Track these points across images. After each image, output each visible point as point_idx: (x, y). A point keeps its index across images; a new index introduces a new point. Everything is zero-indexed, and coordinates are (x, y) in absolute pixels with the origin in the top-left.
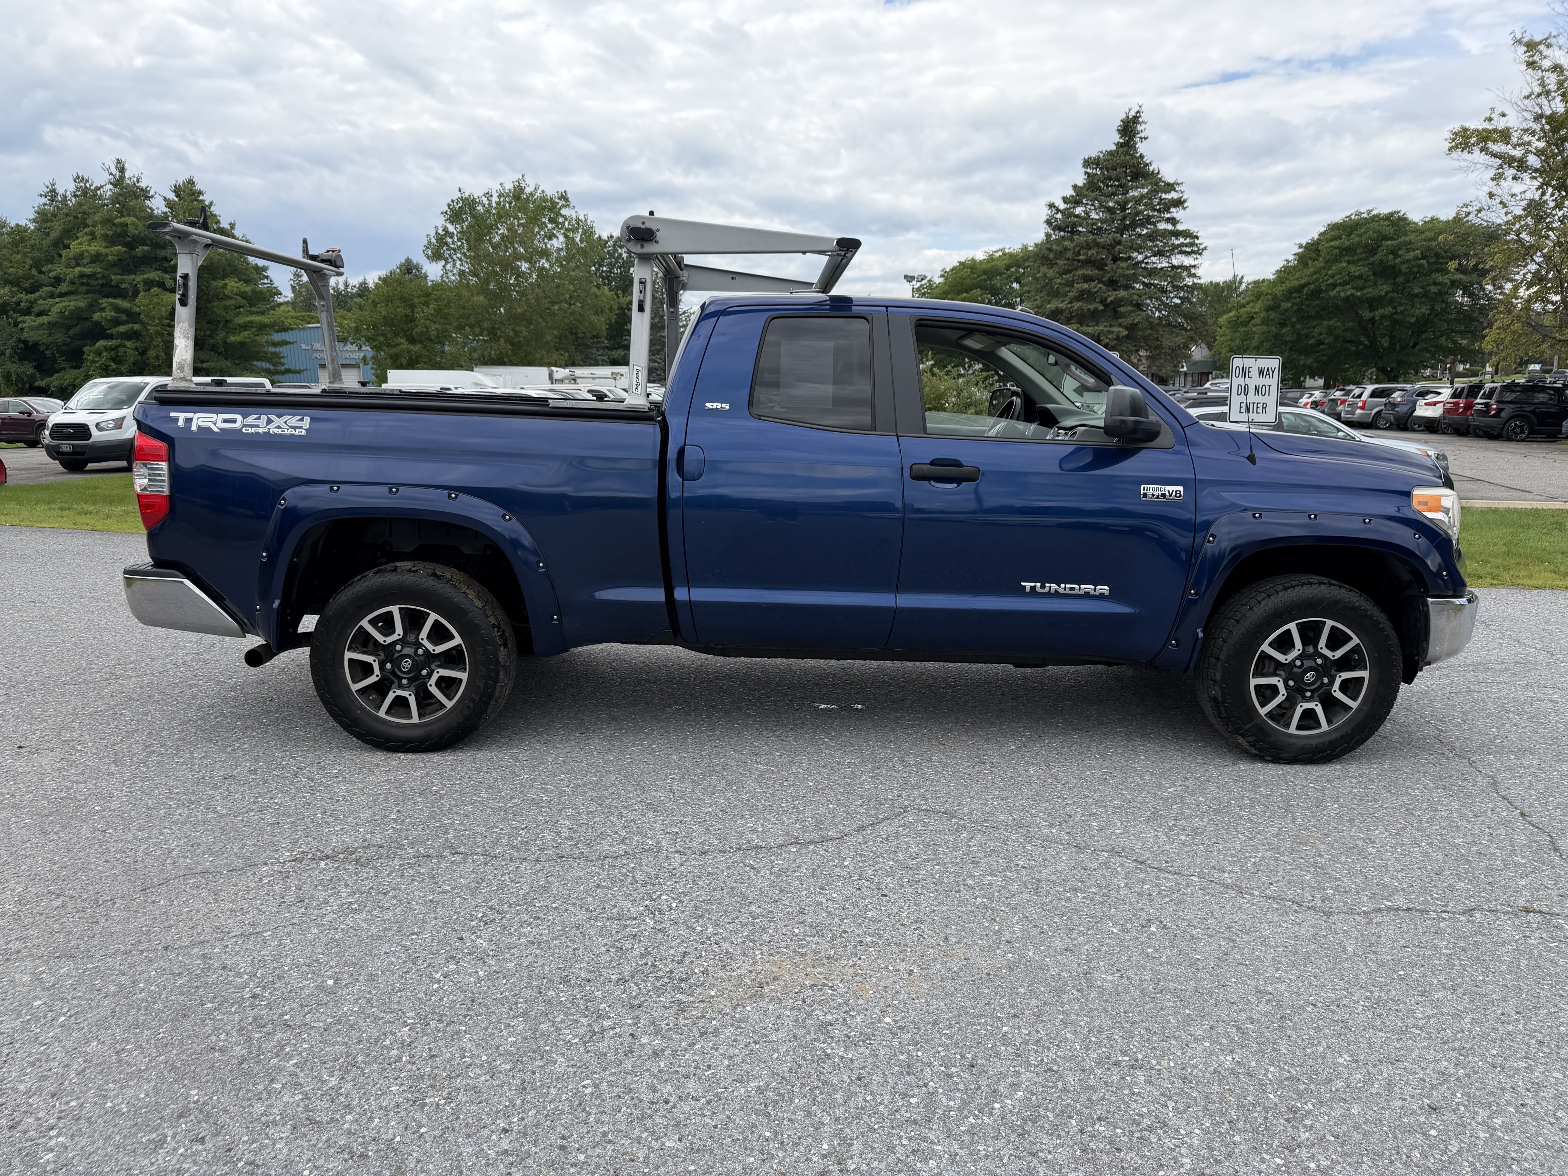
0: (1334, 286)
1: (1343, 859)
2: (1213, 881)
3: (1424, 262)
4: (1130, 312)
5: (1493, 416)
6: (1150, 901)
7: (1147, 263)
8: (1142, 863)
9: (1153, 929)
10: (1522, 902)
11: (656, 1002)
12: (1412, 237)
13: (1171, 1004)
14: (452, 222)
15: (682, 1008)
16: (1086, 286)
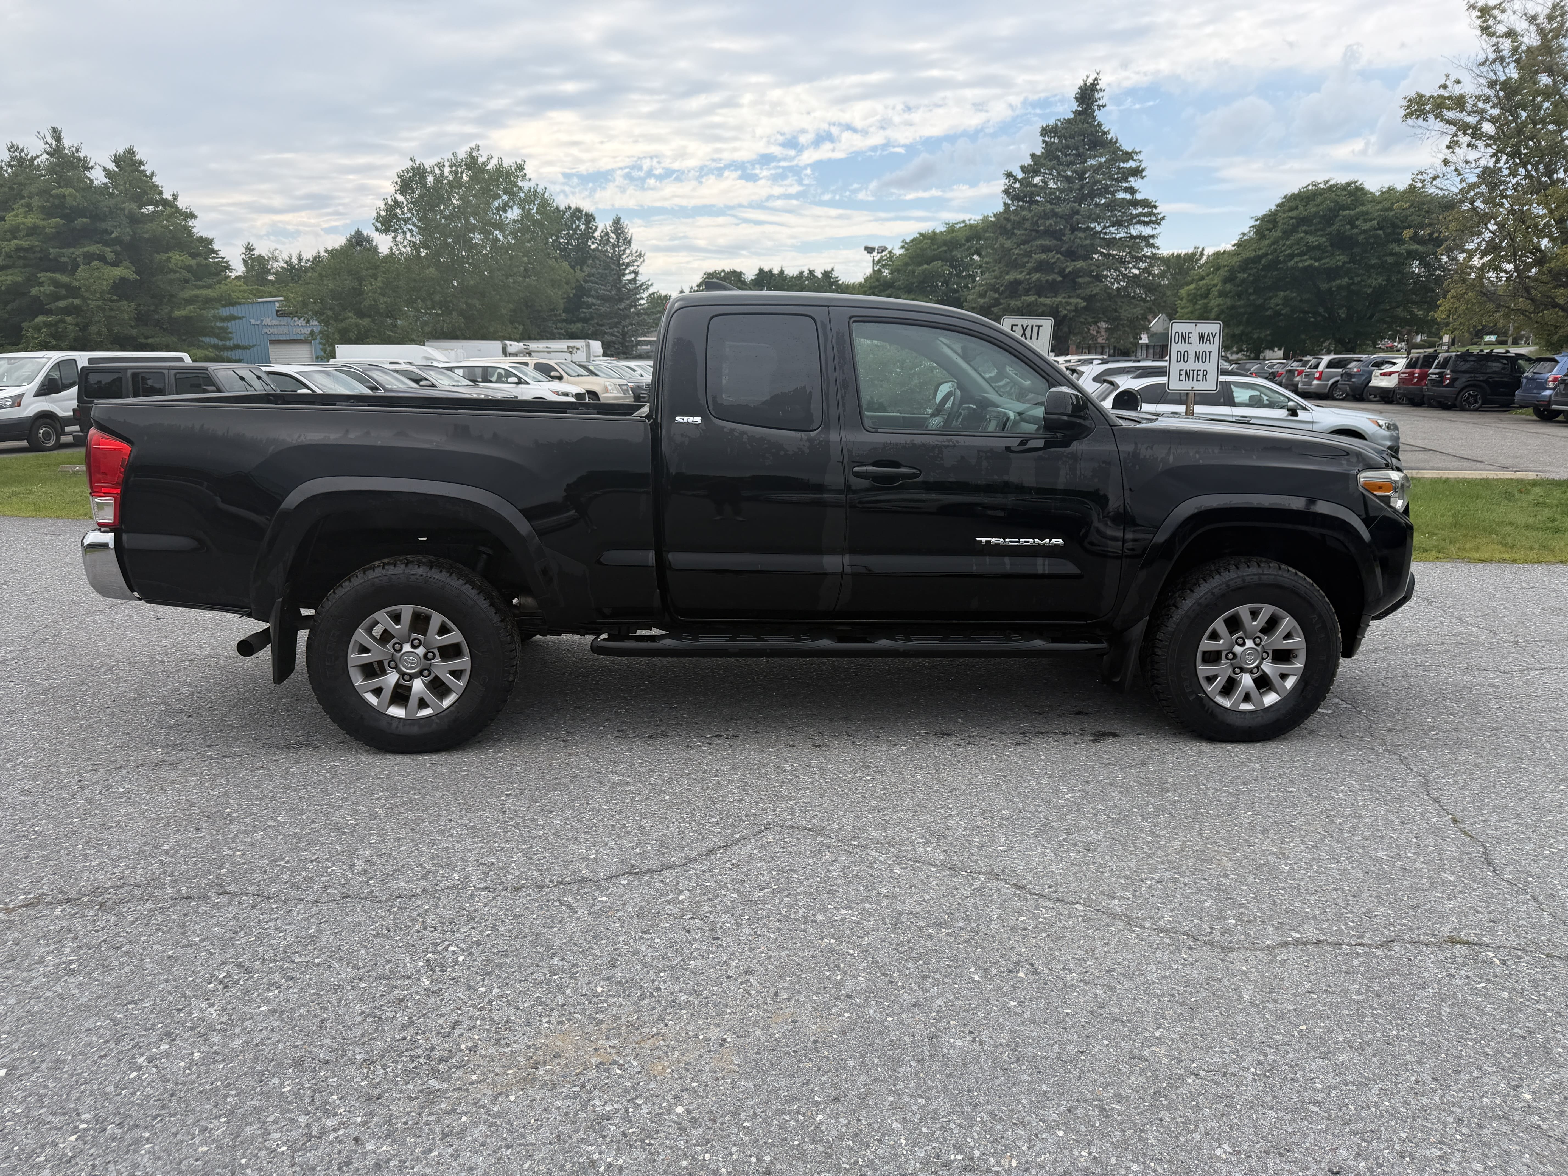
0: (1291, 256)
1: (1251, 879)
2: (1099, 910)
3: (1381, 232)
4: (1089, 283)
5: (1447, 386)
6: (1024, 937)
7: (1105, 233)
8: (1022, 888)
9: (1021, 974)
10: (1446, 930)
11: (401, 1091)
12: (1368, 207)
13: (1026, 1077)
14: (401, 194)
15: (432, 1096)
16: (1044, 256)
